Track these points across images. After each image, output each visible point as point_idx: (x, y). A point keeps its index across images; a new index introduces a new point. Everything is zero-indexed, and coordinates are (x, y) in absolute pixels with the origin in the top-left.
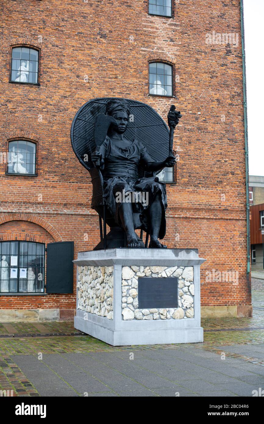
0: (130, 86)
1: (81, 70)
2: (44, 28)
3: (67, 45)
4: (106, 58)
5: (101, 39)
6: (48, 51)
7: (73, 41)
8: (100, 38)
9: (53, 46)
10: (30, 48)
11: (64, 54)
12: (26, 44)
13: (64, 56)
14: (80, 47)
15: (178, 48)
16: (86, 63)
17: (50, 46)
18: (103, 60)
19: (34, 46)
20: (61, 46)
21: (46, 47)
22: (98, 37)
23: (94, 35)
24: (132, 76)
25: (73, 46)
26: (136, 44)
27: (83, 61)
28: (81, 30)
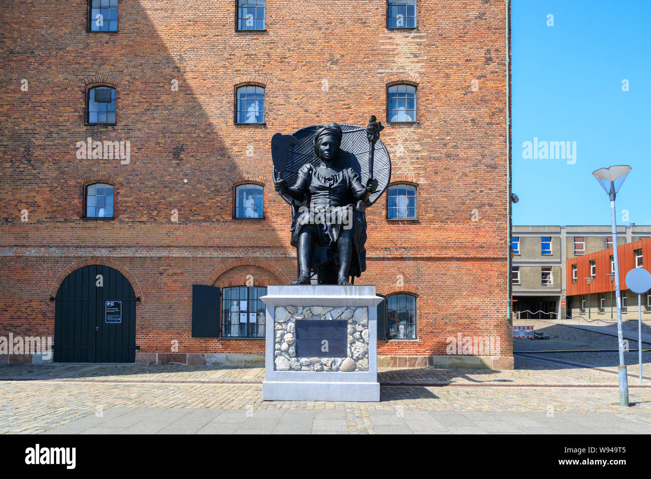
0: (365, 115)
1: (309, 103)
2: (269, 62)
3: (293, 77)
4: (337, 87)
5: (332, 66)
6: (274, 86)
7: (300, 72)
8: (331, 64)
9: (279, 80)
10: (255, 86)
11: (291, 88)
12: (251, 82)
13: (291, 90)
14: (308, 78)
15: (424, 64)
16: (315, 95)
17: (276, 81)
18: (334, 89)
19: (259, 83)
20: (287, 80)
21: (272, 82)
22: (328, 64)
23: (323, 62)
24: (368, 104)
25: (301, 78)
26: (372, 66)
27: (312, 93)
28: (309, 58)
